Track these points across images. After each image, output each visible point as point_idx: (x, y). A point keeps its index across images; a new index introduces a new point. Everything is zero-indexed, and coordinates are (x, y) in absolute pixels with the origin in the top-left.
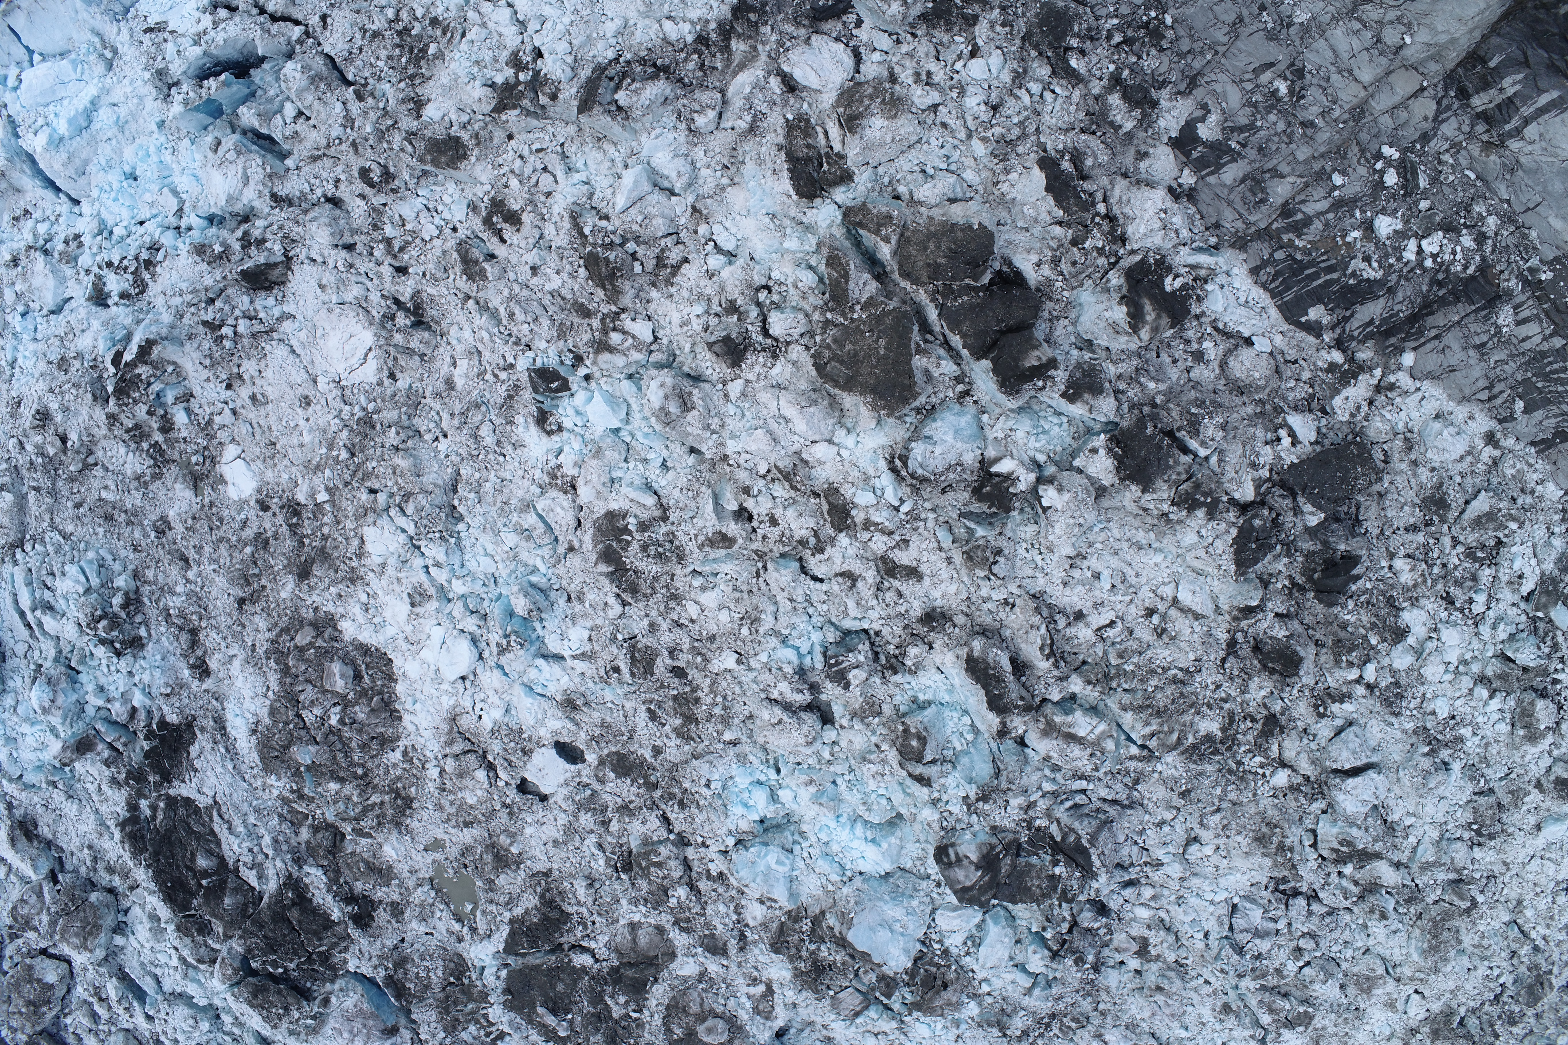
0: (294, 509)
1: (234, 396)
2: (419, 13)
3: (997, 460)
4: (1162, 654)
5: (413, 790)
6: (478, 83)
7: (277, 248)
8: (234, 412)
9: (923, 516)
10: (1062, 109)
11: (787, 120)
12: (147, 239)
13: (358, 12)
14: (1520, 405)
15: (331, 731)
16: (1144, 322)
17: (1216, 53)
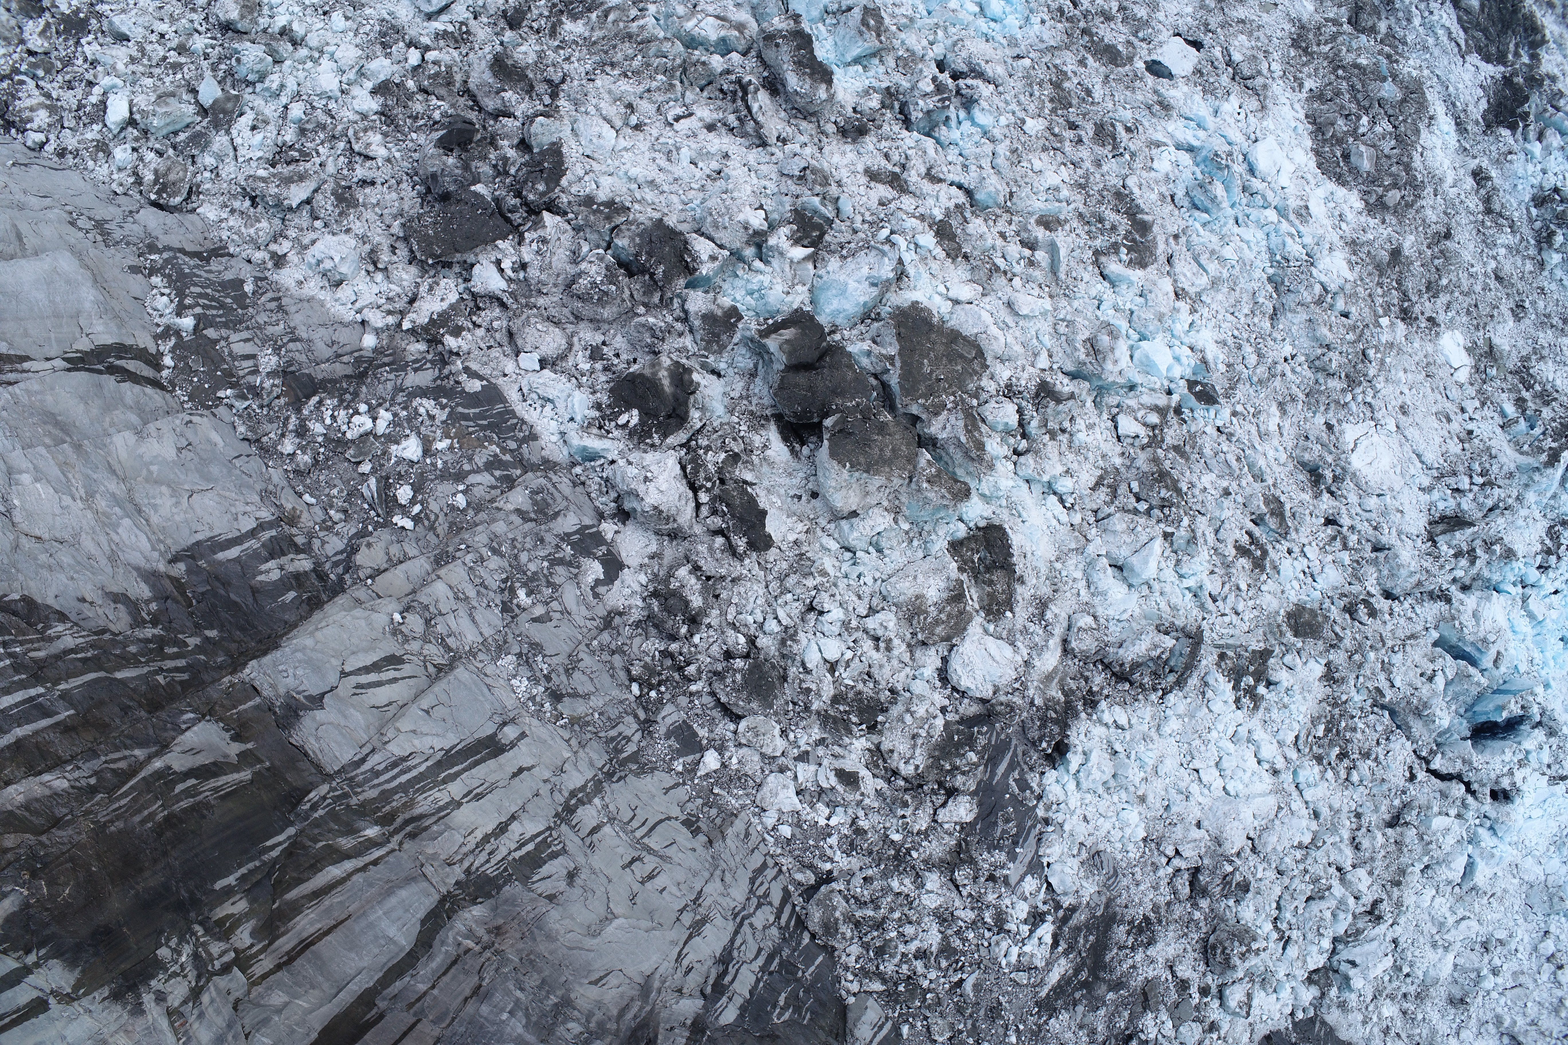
0: (1406, 315)
1: (1464, 424)
2: (1330, 774)
3: (806, 259)
4: (626, 87)
5: (1293, 54)
6: (1285, 684)
7: (1444, 548)
8: (1463, 410)
9: (866, 226)
10: (747, 599)
11: (1011, 611)
12: (1551, 574)
13: (1383, 780)
14: (248, 288)
15: (1367, 110)
16: (668, 369)
17: (587, 645)
